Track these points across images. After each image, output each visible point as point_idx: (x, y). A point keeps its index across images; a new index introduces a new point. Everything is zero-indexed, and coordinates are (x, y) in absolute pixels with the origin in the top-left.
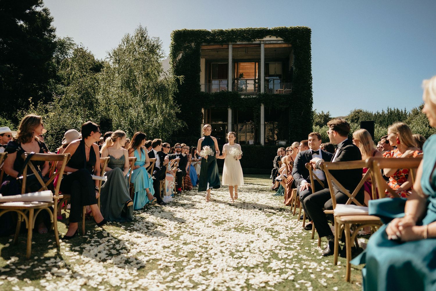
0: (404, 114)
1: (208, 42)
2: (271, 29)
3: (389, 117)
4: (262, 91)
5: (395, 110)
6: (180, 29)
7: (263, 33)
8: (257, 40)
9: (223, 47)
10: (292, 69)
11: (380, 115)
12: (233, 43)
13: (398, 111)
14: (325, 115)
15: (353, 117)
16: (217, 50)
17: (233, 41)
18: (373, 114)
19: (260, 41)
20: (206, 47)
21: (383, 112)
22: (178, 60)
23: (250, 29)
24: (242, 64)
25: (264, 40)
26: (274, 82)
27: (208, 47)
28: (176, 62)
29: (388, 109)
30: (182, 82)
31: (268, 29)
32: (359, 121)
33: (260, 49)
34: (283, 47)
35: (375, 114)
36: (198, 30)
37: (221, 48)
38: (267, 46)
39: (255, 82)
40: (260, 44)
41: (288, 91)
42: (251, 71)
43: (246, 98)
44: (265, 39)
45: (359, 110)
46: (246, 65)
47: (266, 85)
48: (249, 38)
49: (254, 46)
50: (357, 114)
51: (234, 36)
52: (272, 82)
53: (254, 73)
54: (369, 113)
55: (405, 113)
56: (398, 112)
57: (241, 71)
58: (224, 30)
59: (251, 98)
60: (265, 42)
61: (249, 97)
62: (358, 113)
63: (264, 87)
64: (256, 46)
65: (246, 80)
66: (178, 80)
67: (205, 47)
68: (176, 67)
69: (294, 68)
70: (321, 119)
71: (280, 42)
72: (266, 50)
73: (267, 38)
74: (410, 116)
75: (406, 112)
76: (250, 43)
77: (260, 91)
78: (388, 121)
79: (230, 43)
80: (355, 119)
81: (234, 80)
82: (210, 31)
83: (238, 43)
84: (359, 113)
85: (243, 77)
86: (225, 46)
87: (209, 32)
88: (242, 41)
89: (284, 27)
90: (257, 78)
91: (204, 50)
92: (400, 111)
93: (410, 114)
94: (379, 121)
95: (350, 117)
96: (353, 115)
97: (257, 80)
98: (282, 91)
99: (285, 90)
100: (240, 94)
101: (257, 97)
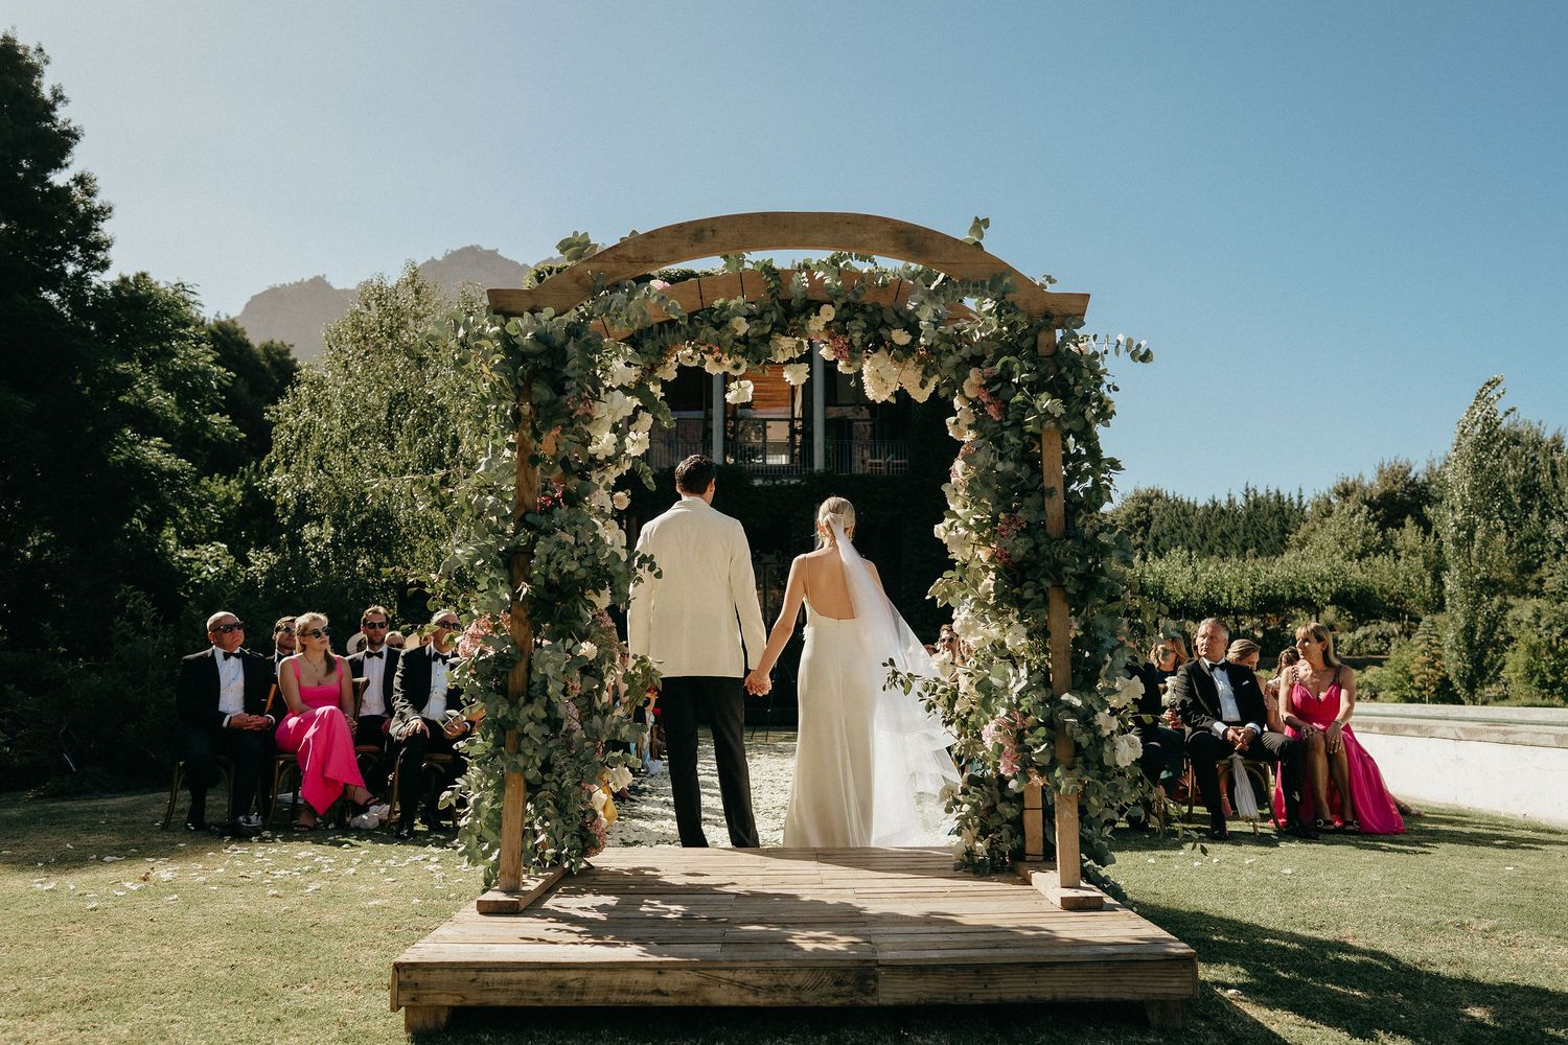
0: (1297, 510)
3: (1249, 517)
4: (819, 463)
5: (1268, 494)
6: (557, 264)
11: (1222, 510)
13: (1279, 497)
15: (1131, 518)
18: (1200, 505)
21: (1231, 502)
29: (1247, 489)
32: (1150, 531)
35: (1205, 508)
39: (793, 432)
41: (897, 464)
42: (780, 387)
43: (767, 487)
45: (1153, 491)
47: (831, 447)
50: (1145, 504)
53: (789, 394)
54: (1186, 501)
55: (1300, 504)
56: (1279, 502)
58: (698, 271)
59: (783, 489)
61: (777, 482)
62: (1149, 500)
63: (823, 452)
65: (765, 421)
74: (1313, 514)
75: (1304, 503)
77: (812, 465)
78: (1245, 532)
80: (1139, 524)
82: (652, 273)
84: (1151, 503)
90: (798, 413)
92: (1286, 498)
93: (1312, 507)
94: (1219, 530)
95: (1122, 515)
96: (1131, 508)
97: (800, 423)
98: (880, 465)
99: (889, 463)
100: (750, 472)
101: (804, 483)
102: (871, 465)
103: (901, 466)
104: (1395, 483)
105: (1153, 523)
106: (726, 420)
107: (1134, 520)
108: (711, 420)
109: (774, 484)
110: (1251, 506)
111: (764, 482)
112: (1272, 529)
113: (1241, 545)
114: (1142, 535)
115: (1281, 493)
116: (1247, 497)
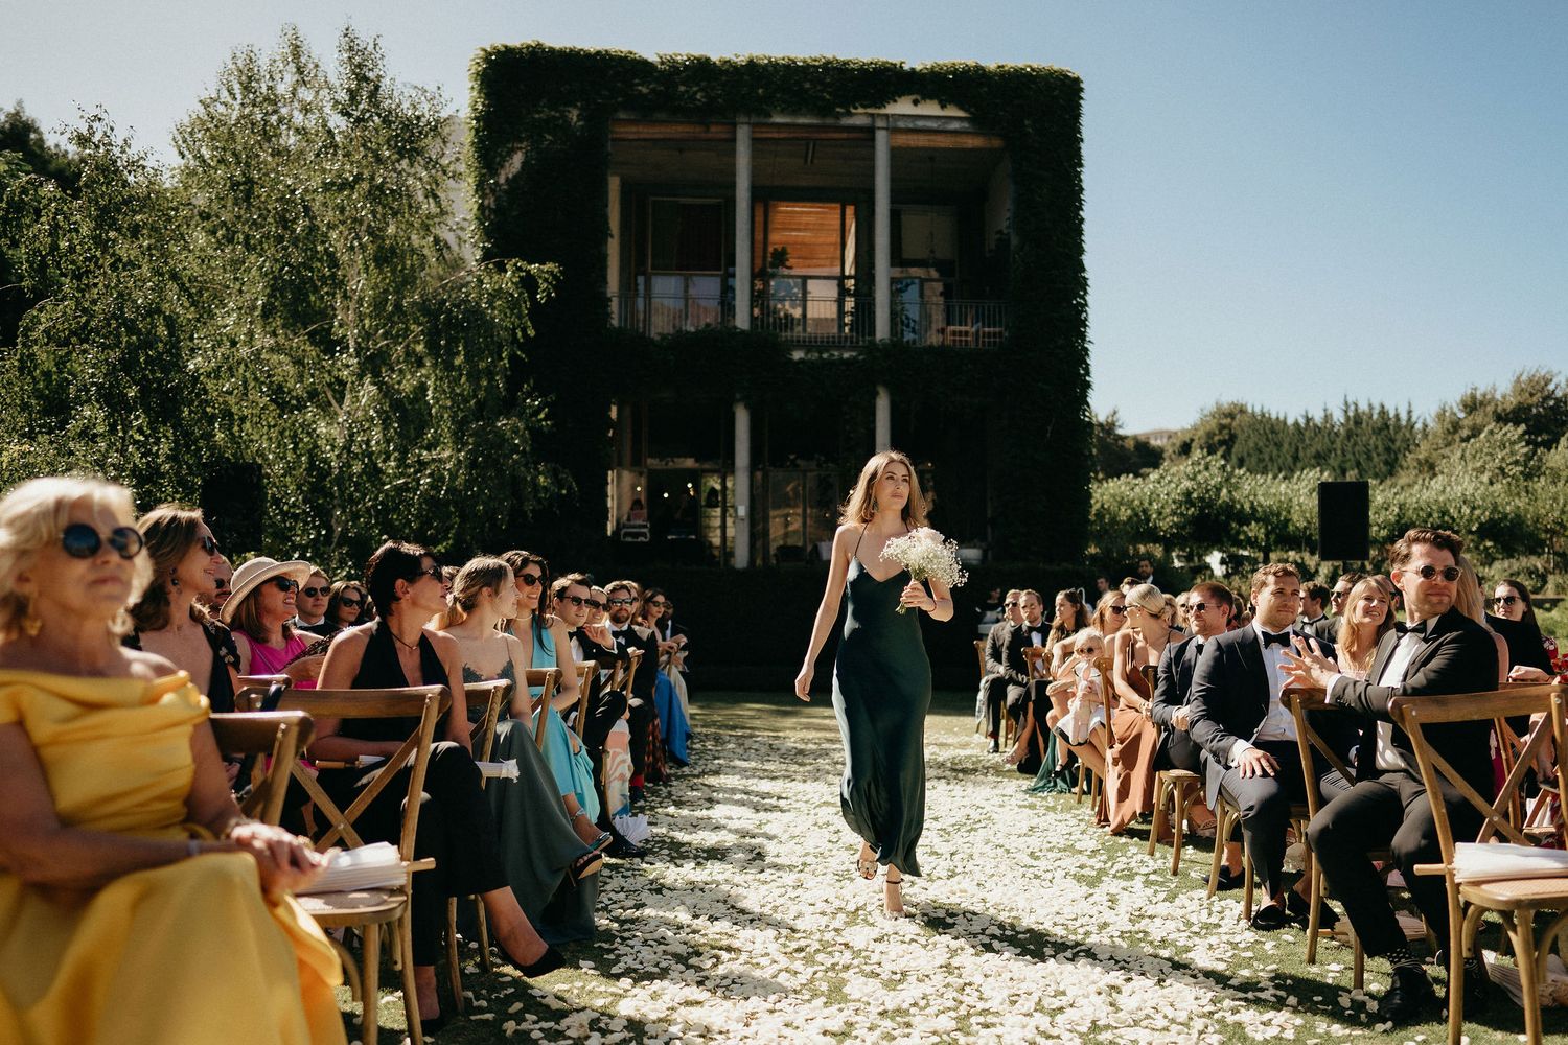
0: (1406, 427)
1: (646, 110)
2: (918, 67)
3: (1349, 435)
4: (882, 330)
5: (1371, 407)
6: (515, 42)
7: (885, 81)
8: (861, 110)
9: (710, 135)
10: (1003, 243)
11: (1316, 426)
12: (754, 119)
13: (1383, 412)
14: (1101, 425)
15: (1210, 435)
16: (680, 145)
17: (757, 108)
18: (1290, 422)
19: (872, 115)
20: (634, 129)
21: (1327, 418)
22: (502, 180)
23: (828, 62)
24: (785, 208)
25: (887, 116)
26: (922, 294)
27: (641, 129)
28: (493, 191)
29: (1346, 404)
30: (549, 294)
31: (906, 67)
32: (1234, 450)
33: (873, 147)
34: (970, 146)
35: (1297, 424)
36: (598, 53)
37: (703, 135)
38: (902, 140)
39: (843, 292)
40: (870, 131)
41: (989, 333)
42: (825, 240)
43: (812, 362)
44: (892, 109)
45: (1235, 405)
46: (803, 212)
48: (823, 99)
49: (844, 135)
50: (1228, 421)
51: (760, 91)
54: (1274, 416)
55: (1409, 420)
56: (1383, 419)
57: (777, 238)
58: (715, 58)
59: (834, 363)
60: (895, 121)
61: (825, 356)
62: (1231, 416)
63: (887, 310)
64: (852, 135)
65: (805, 279)
67: (628, 130)
68: (494, 211)
69: (1014, 241)
71: (955, 126)
72: (895, 154)
73: (903, 107)
74: (1425, 435)
75: (1414, 419)
76: (829, 121)
77: (872, 332)
79: (742, 119)
80: (1222, 443)
82: (653, 58)
83: (778, 119)
84: (1233, 418)
85: (788, 264)
86: (717, 131)
87: (645, 63)
88: (795, 112)
89: (971, 62)
90: (849, 269)
91: (624, 140)
92: (1392, 414)
93: (1425, 426)
94: (1313, 450)
95: (1201, 432)
96: (1213, 425)
97: (853, 282)
98: (966, 333)
99: (978, 332)
100: (787, 340)
101: (861, 358)
103: (996, 336)
104: (1532, 395)
105: (1238, 441)
106: (753, 276)
107: (1216, 438)
108: (733, 275)
109: (821, 357)
110: (1351, 423)
111: (806, 354)
112: (1376, 448)
113: (1340, 467)
114: (1223, 456)
115: (1387, 407)
116: (1346, 412)
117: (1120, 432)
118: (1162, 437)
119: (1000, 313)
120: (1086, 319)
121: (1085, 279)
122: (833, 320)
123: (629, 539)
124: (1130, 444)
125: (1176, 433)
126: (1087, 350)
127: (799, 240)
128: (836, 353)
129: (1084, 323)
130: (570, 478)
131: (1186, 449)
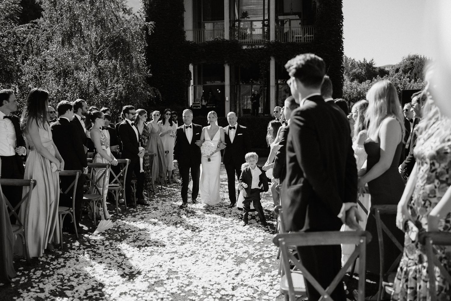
4: (272, 38)
10: (315, 4)
14: (367, 64)
26: (290, 25)
30: (152, 32)
39: (264, 25)
41: (308, 37)
42: (259, 8)
43: (249, 49)
45: (415, 56)
47: (278, 30)
50: (412, 61)
52: (288, 23)
53: (262, 11)
57: (245, 8)
59: (256, 49)
61: (253, 47)
62: (413, 59)
63: (274, 32)
65: (252, 21)
66: (146, 28)
69: (318, 4)
70: (362, 69)
77: (269, 39)
80: (410, 69)
81: (232, 22)
85: (248, 17)
90: (266, 18)
95: (403, 65)
96: (406, 63)
97: (266, 22)
98: (301, 37)
99: (304, 37)
100: (241, 43)
101: (265, 47)
102: (296, 38)
103: (310, 38)
107: (407, 67)
109: (252, 48)
111: (247, 47)
114: (410, 73)
117: (374, 66)
118: (390, 68)
119: (312, 30)
120: (342, 31)
121: (343, 16)
122: (260, 34)
123: (195, 108)
124: (377, 70)
125: (394, 66)
126: (343, 41)
127: (252, 8)
128: (257, 46)
129: (341, 32)
130: (159, 92)
131: (397, 71)
